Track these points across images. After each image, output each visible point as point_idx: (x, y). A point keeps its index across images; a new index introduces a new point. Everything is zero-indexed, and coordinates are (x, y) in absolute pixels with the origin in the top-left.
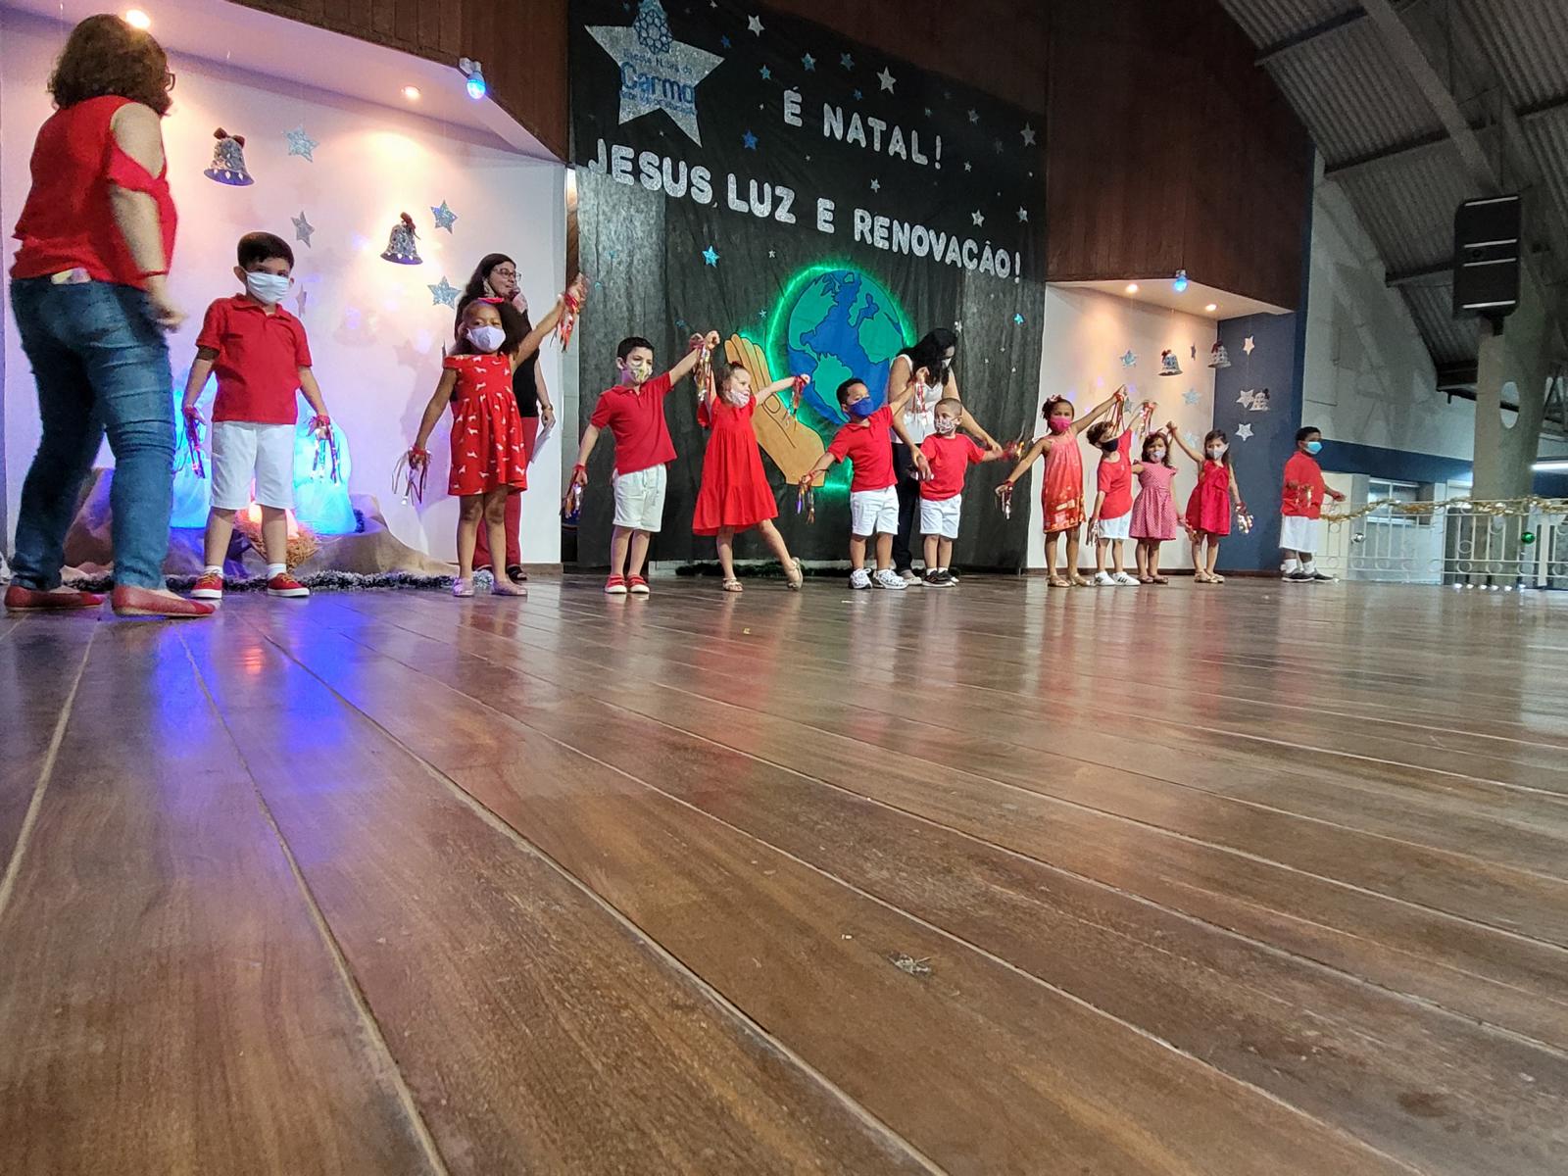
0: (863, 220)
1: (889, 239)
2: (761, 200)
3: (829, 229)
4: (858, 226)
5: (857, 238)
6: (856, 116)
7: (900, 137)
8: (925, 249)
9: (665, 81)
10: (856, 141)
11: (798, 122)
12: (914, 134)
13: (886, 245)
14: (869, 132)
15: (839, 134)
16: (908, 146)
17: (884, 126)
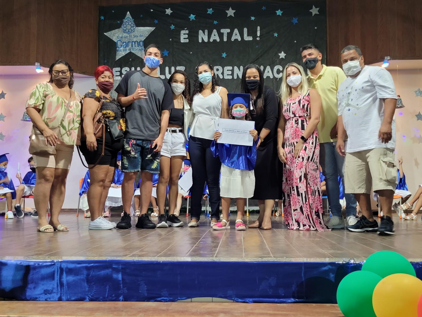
0: (218, 70)
1: (232, 74)
6: (215, 31)
7: (238, 33)
9: (133, 42)
10: (215, 41)
11: (187, 41)
12: (245, 30)
13: (230, 77)
14: (221, 35)
15: (206, 40)
16: (242, 35)
17: (229, 30)
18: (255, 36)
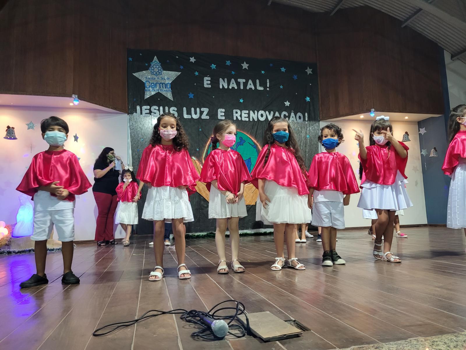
0: (237, 113)
1: (249, 117)
2: (196, 113)
4: (235, 115)
5: (235, 119)
6: (233, 80)
7: (252, 83)
8: (264, 117)
9: (160, 83)
10: (233, 87)
11: (210, 86)
12: (257, 81)
13: (247, 119)
14: (238, 84)
15: (226, 87)
16: (255, 85)
17: (244, 81)
18: (265, 87)
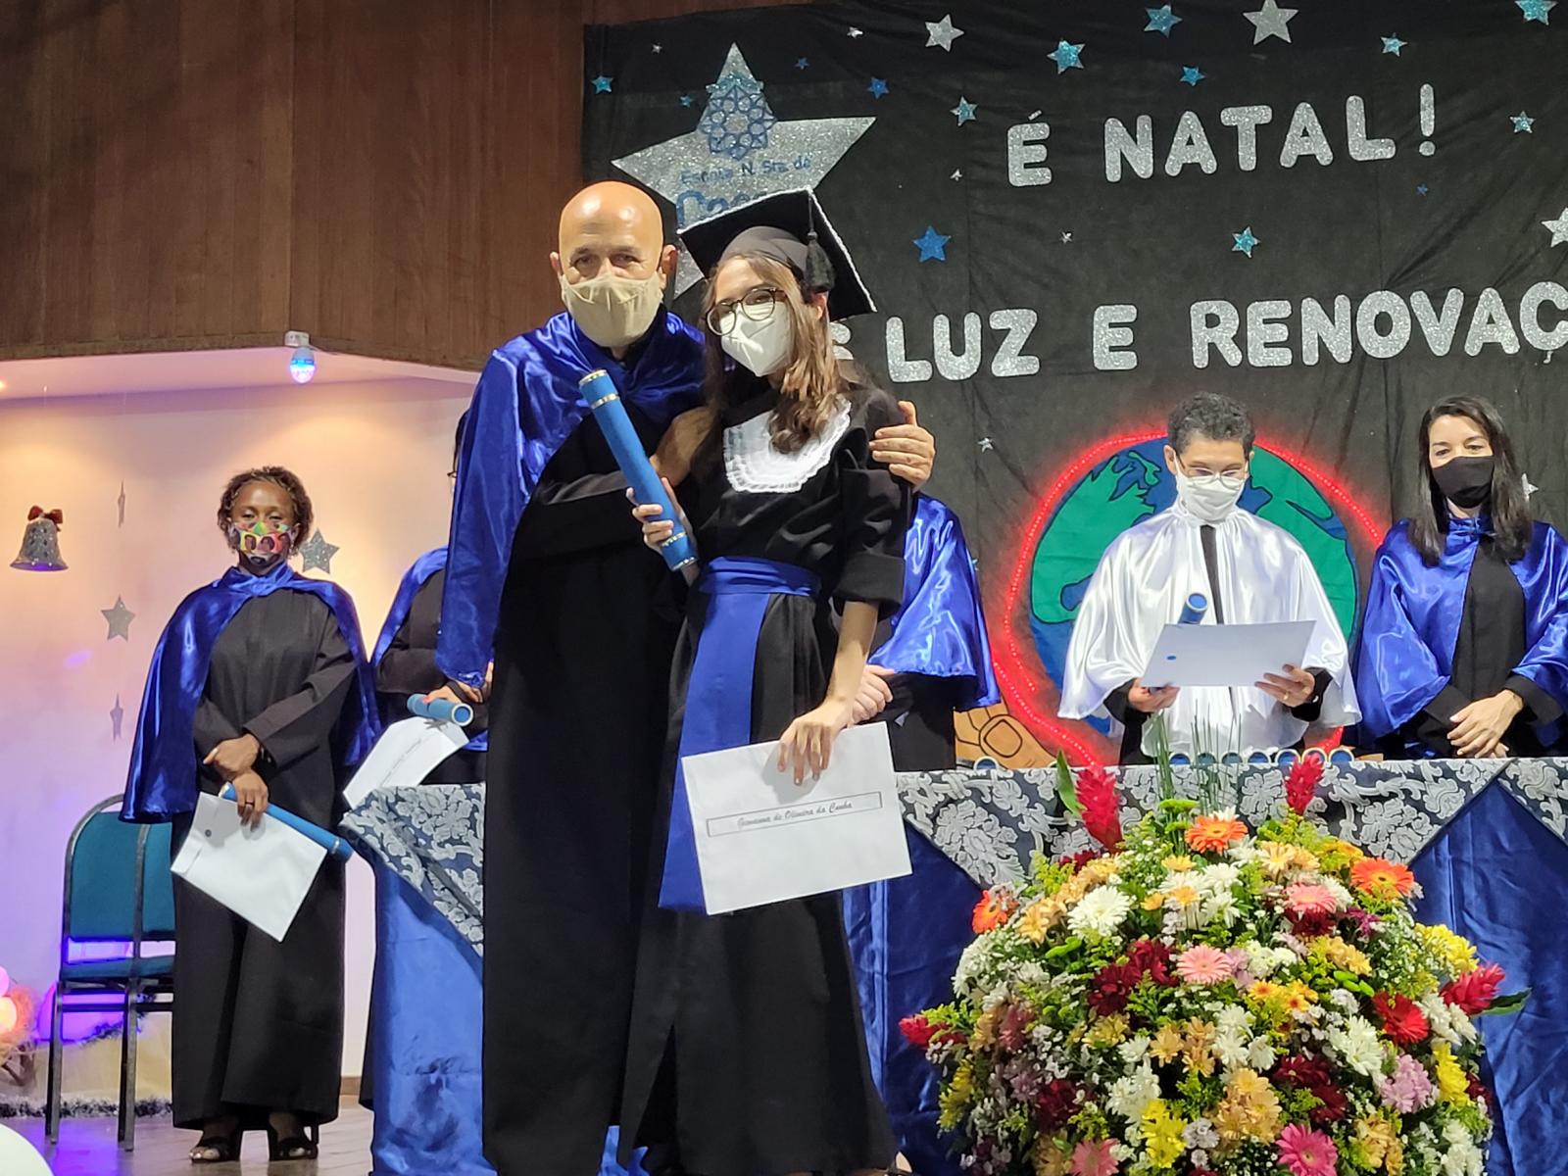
0: (1212, 321)
1: (1294, 342)
2: (958, 347)
3: (1128, 361)
4: (1201, 336)
5: (1201, 359)
6: (1190, 121)
7: (1317, 130)
8: (1401, 334)
10: (1191, 170)
11: (1044, 176)
12: (1355, 108)
13: (1283, 358)
14: (1225, 139)
15: (1144, 168)
16: (1336, 135)
17: (1264, 114)
18: (1407, 135)
